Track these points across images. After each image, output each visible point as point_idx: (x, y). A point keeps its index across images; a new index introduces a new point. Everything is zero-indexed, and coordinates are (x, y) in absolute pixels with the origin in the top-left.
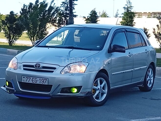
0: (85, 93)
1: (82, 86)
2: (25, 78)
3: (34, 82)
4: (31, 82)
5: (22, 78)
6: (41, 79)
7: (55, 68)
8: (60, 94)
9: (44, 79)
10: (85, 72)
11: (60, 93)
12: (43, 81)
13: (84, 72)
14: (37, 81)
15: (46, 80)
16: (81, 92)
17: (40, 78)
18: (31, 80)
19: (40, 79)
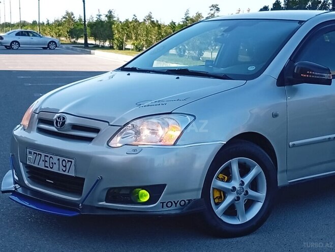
0: (176, 204)
1: (165, 185)
2: (33, 153)
3: (47, 167)
4: (42, 166)
5: (28, 152)
6: (61, 159)
7: (97, 131)
8: (104, 203)
9: (66, 160)
10: (177, 144)
11: (106, 202)
12: (64, 166)
13: (173, 143)
14: (52, 163)
15: (71, 162)
16: (163, 203)
17: (58, 157)
18: (43, 161)
19: (59, 159)
